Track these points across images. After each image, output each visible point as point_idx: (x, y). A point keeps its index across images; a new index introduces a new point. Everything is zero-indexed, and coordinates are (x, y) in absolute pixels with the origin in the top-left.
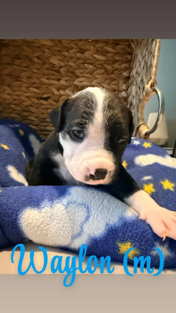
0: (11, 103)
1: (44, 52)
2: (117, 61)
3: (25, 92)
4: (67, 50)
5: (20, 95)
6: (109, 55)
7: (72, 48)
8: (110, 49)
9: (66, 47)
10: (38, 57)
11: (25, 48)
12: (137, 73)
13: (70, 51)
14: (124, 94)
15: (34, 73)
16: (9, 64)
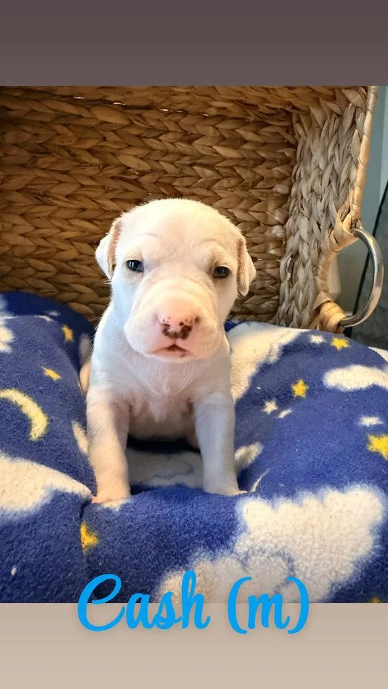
0: (29, 256)
1: (105, 139)
2: (263, 160)
3: (63, 230)
4: (156, 134)
5: (51, 237)
6: (246, 146)
7: (168, 131)
8: (249, 136)
9: (153, 128)
10: (89, 151)
11: (60, 129)
12: (312, 191)
13: (162, 138)
14: (277, 231)
15: (83, 186)
16: (23, 166)
